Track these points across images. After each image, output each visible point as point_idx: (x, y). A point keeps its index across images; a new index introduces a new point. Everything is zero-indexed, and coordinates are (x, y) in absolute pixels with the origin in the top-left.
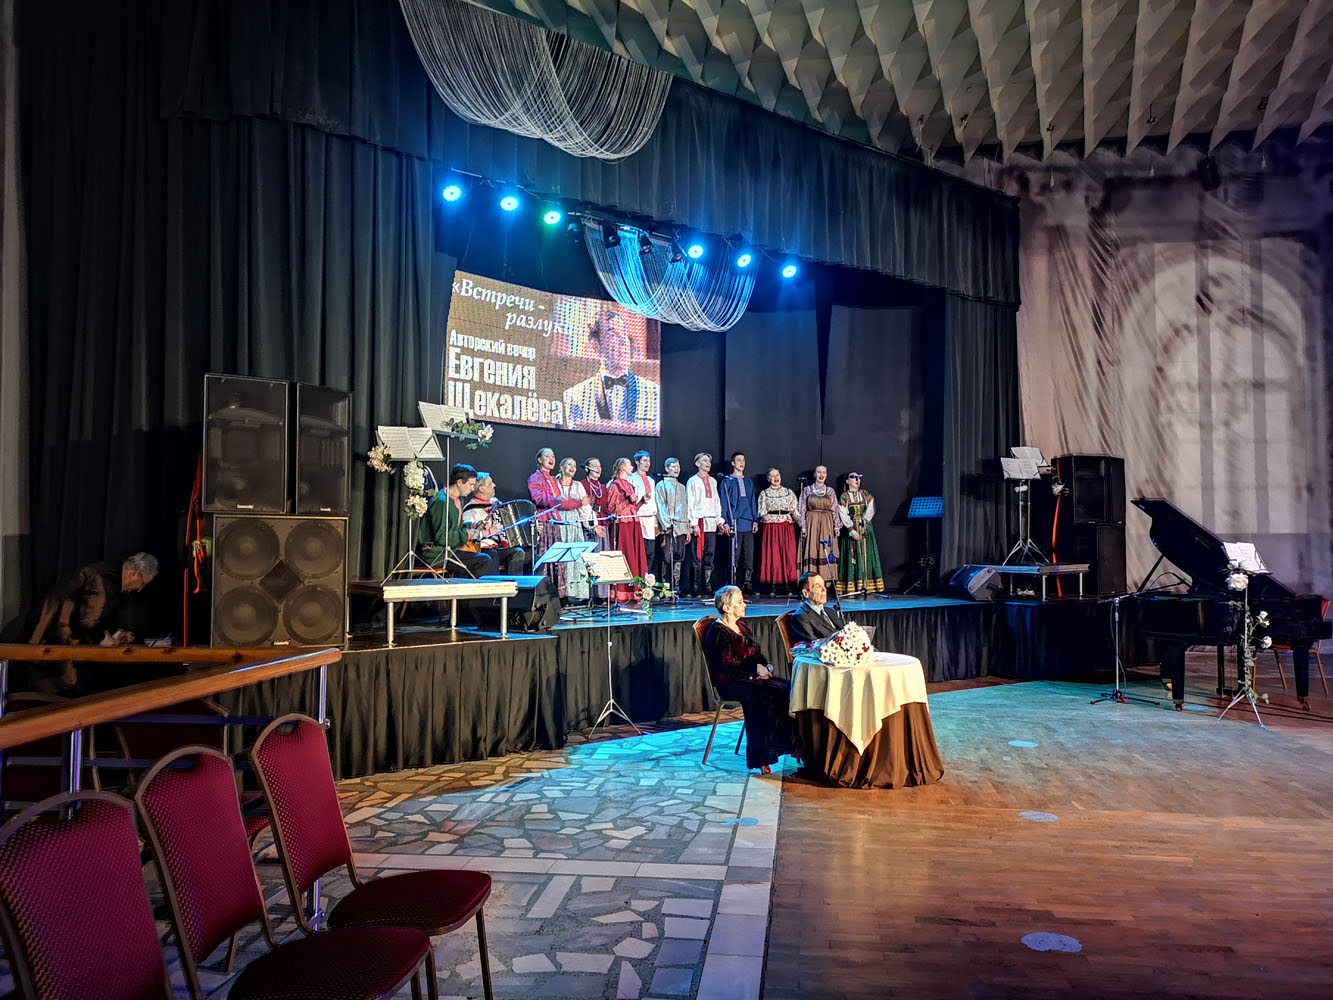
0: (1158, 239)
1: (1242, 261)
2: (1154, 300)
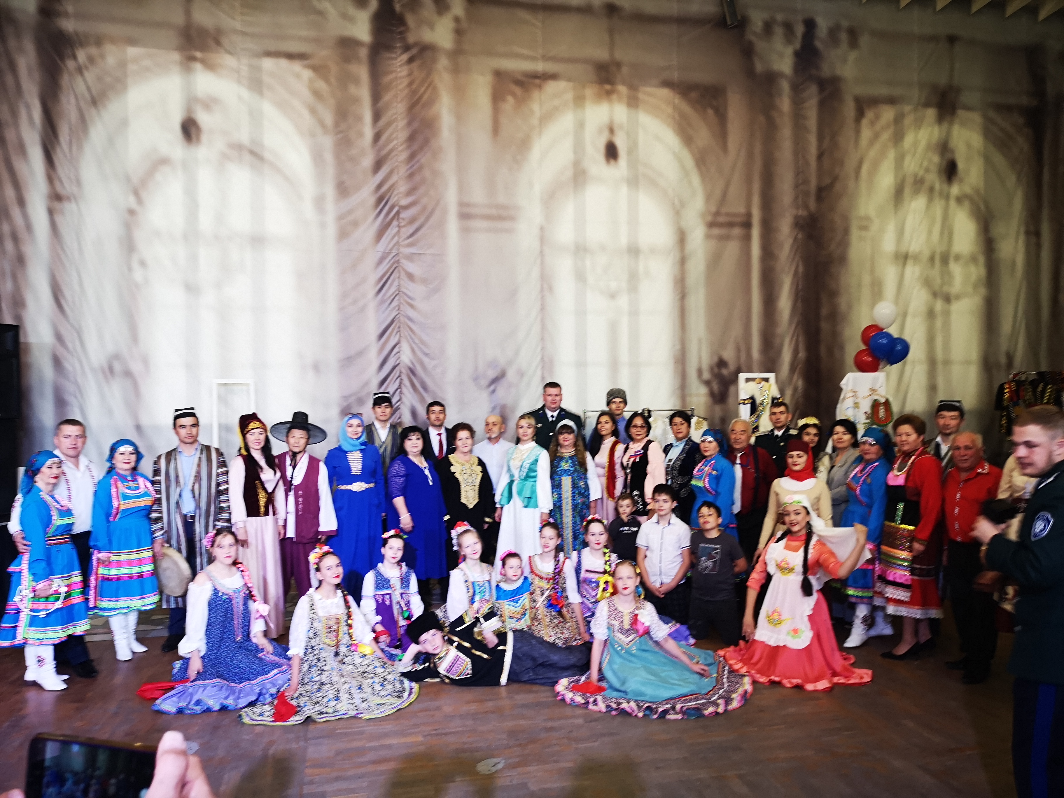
0: (132, 42)
1: (239, 82)
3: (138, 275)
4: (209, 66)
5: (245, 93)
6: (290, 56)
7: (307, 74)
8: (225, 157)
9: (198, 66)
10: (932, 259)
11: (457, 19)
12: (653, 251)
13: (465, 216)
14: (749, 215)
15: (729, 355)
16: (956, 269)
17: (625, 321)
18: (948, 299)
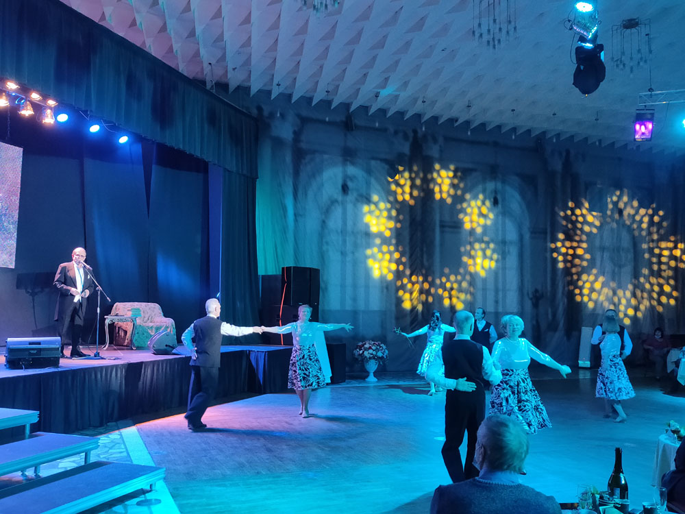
0: (327, 153)
1: (362, 170)
2: (323, 185)
3: (325, 248)
4: (353, 164)
5: (365, 175)
6: (381, 160)
7: (387, 167)
8: (357, 200)
9: (348, 163)
10: (614, 250)
11: (440, 146)
12: (511, 243)
13: (442, 226)
14: (546, 229)
15: (539, 288)
16: (623, 254)
17: (500, 272)
18: (620, 267)
